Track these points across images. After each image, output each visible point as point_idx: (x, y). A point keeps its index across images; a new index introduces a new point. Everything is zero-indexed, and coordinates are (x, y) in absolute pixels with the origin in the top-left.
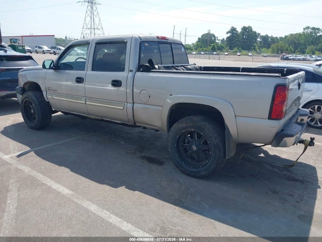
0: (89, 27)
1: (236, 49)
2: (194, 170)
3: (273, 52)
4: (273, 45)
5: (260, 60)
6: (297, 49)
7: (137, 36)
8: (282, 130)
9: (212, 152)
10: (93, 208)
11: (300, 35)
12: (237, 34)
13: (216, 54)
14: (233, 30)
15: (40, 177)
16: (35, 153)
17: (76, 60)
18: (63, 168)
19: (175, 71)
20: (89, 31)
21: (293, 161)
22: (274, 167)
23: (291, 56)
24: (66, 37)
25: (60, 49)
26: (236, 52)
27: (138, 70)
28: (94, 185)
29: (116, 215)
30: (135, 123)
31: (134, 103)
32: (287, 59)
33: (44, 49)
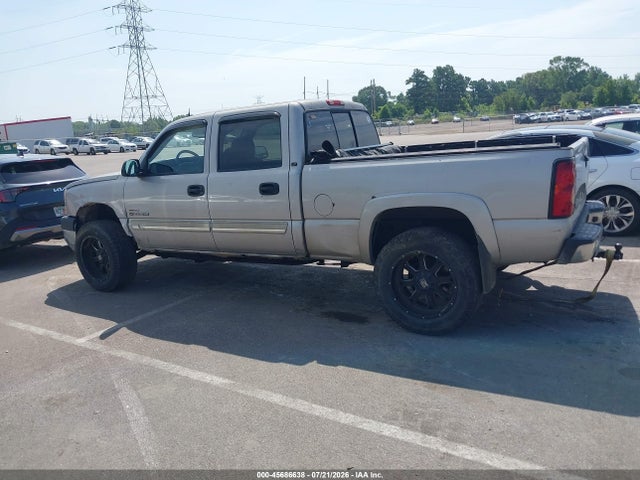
0: (137, 94)
1: (427, 112)
2: (429, 322)
3: (499, 110)
4: (496, 98)
5: (475, 127)
6: (542, 101)
7: (296, 104)
8: (573, 235)
9: (457, 285)
10: (277, 399)
11: (544, 74)
12: (428, 83)
13: (391, 126)
14: (418, 76)
15: (160, 364)
16: (129, 328)
17: (179, 154)
18: (192, 346)
19: (363, 157)
20: (137, 103)
21: (587, 293)
22: (558, 304)
23: (533, 115)
24: (90, 119)
25: (86, 143)
26: (430, 116)
27: (307, 161)
28: (263, 365)
29: (323, 405)
30: (308, 255)
31: (304, 219)
32: (528, 121)
33: (52, 146)
